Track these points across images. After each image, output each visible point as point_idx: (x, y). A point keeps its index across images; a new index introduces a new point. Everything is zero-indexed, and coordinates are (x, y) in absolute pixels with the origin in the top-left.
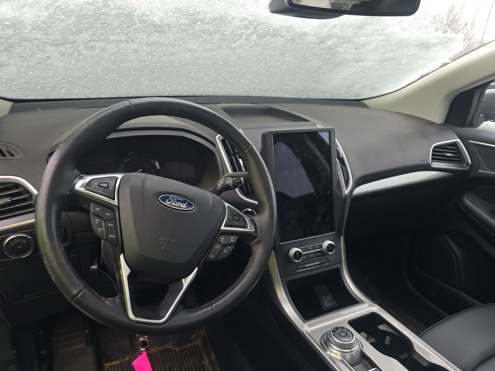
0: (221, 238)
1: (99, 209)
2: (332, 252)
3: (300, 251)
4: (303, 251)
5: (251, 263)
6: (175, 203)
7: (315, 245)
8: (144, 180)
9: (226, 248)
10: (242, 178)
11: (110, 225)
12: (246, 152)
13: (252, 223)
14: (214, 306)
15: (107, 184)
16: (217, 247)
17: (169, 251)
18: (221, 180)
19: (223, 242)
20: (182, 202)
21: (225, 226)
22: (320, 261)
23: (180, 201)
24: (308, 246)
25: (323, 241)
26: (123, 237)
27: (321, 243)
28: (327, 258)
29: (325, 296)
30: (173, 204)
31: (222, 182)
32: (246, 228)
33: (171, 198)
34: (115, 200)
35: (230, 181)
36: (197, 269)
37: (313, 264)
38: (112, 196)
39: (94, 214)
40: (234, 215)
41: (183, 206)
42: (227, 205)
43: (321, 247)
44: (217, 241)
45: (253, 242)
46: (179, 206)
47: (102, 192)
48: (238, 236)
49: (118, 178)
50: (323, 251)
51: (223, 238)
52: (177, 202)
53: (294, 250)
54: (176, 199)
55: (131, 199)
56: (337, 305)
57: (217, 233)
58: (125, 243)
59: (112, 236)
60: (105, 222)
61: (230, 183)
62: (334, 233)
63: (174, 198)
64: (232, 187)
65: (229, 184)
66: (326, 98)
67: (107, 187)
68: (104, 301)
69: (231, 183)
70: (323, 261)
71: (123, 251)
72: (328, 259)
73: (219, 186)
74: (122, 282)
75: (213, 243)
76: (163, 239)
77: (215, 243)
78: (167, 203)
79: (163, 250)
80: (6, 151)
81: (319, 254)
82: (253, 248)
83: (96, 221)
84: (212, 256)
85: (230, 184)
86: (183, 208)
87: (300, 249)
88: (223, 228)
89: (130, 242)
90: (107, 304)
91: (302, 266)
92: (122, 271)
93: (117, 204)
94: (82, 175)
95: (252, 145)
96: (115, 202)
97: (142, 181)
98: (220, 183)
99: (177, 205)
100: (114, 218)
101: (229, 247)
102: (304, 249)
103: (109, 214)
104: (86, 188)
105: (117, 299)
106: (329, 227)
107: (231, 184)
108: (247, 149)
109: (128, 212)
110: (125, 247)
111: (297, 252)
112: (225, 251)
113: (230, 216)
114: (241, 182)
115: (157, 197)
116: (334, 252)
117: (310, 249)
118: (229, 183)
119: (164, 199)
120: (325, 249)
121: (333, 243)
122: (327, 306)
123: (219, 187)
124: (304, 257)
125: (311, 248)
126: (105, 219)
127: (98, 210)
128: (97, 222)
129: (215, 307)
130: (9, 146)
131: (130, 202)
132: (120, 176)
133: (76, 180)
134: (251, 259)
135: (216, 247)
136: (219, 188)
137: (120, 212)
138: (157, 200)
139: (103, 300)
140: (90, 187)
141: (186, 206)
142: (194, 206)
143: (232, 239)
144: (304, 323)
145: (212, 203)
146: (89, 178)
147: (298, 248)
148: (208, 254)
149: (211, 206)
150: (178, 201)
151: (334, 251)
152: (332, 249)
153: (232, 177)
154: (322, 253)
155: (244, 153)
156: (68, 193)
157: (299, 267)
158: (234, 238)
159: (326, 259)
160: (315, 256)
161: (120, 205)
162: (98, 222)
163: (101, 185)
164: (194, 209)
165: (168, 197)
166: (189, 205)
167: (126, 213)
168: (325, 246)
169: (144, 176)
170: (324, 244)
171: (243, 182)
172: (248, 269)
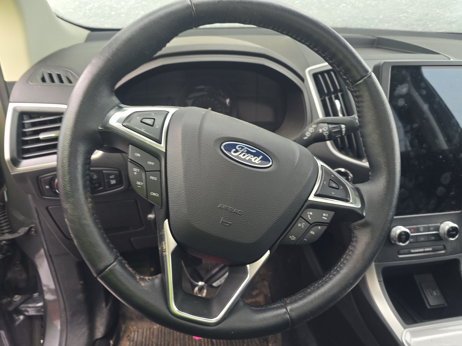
0: (308, 213)
1: (139, 155)
2: (453, 237)
3: (408, 231)
4: (412, 231)
5: (350, 253)
6: (244, 155)
7: (430, 225)
8: (204, 117)
9: (315, 228)
10: (343, 126)
11: (152, 178)
12: (361, 83)
13: (357, 194)
14: (289, 308)
15: (153, 120)
16: (301, 225)
17: (230, 224)
18: (312, 127)
19: (310, 219)
20: (254, 155)
21: (316, 195)
22: (433, 247)
23: (252, 153)
24: (419, 226)
25: (442, 221)
26: (169, 197)
27: (439, 224)
28: (444, 244)
29: (431, 290)
30: (241, 156)
31: (312, 130)
32: (347, 201)
33: (239, 147)
34: (161, 144)
35: (324, 129)
36: (268, 253)
37: (422, 250)
38: (158, 138)
39: (132, 161)
40: (330, 180)
41: (256, 161)
42: (320, 163)
43: (437, 229)
44: (302, 216)
45: (355, 223)
46: (250, 161)
47: (144, 131)
48: (334, 212)
49: (169, 112)
50: (440, 235)
51: (311, 213)
52: (248, 154)
53: (399, 229)
54: (247, 149)
55: (182, 144)
56: (446, 305)
57: (303, 205)
58: (171, 206)
59: (154, 194)
60: (146, 174)
61: (325, 131)
62: (459, 212)
63: (243, 148)
64: (327, 137)
65: (322, 134)
66: (451, 32)
67: (151, 124)
68: (138, 282)
69: (327, 131)
70: (436, 247)
71: (167, 216)
72: (444, 246)
73: (308, 134)
74: (164, 259)
75: (296, 219)
76: (223, 206)
77: (298, 219)
78: (233, 154)
79: (222, 222)
80: (66, 78)
81: (433, 238)
82: (355, 231)
83: (135, 171)
84: (293, 238)
85: (324, 133)
86: (255, 163)
87: (409, 229)
88: (312, 198)
89: (177, 205)
90: (143, 286)
91: (406, 251)
92: (165, 243)
93: (164, 151)
94: (122, 105)
95: (371, 72)
96: (161, 147)
97: (200, 119)
98: (309, 131)
99: (247, 159)
100: (159, 170)
101: (319, 228)
102: (412, 229)
103: (153, 164)
104: (124, 124)
105: (157, 280)
106: (453, 203)
107: (326, 134)
108: (362, 78)
109: (177, 162)
110: (170, 211)
111: (403, 233)
112: (312, 232)
113: (324, 181)
114: (341, 131)
115: (220, 144)
116: (456, 239)
117: (422, 230)
118: (323, 131)
119: (229, 148)
120: (445, 233)
121: (456, 225)
122: (432, 304)
123: (308, 136)
124: (412, 240)
125: (424, 228)
126: (146, 170)
127: (138, 157)
128: (135, 173)
129: (291, 310)
130: (69, 71)
131: (181, 148)
132: (172, 110)
133: (111, 112)
134: (350, 248)
135: (299, 225)
136: (307, 138)
137: (168, 162)
138: (219, 149)
139: (138, 280)
140: (129, 122)
141: (260, 162)
142: (272, 162)
143: (324, 216)
144: (405, 328)
145: (299, 160)
146: (130, 110)
147: (404, 226)
148: (288, 233)
149: (298, 164)
150: (248, 152)
151: (457, 237)
152: (454, 234)
153: (328, 123)
154: (438, 237)
155: (357, 86)
156: (100, 128)
157: (402, 251)
158: (327, 215)
159: (441, 245)
160: (426, 240)
161: (168, 152)
162: (137, 172)
163: (144, 121)
164: (271, 167)
165: (234, 146)
166: (265, 159)
167: (175, 163)
168: (445, 228)
169: (204, 113)
170: (442, 226)
171: (344, 132)
172: (345, 262)
